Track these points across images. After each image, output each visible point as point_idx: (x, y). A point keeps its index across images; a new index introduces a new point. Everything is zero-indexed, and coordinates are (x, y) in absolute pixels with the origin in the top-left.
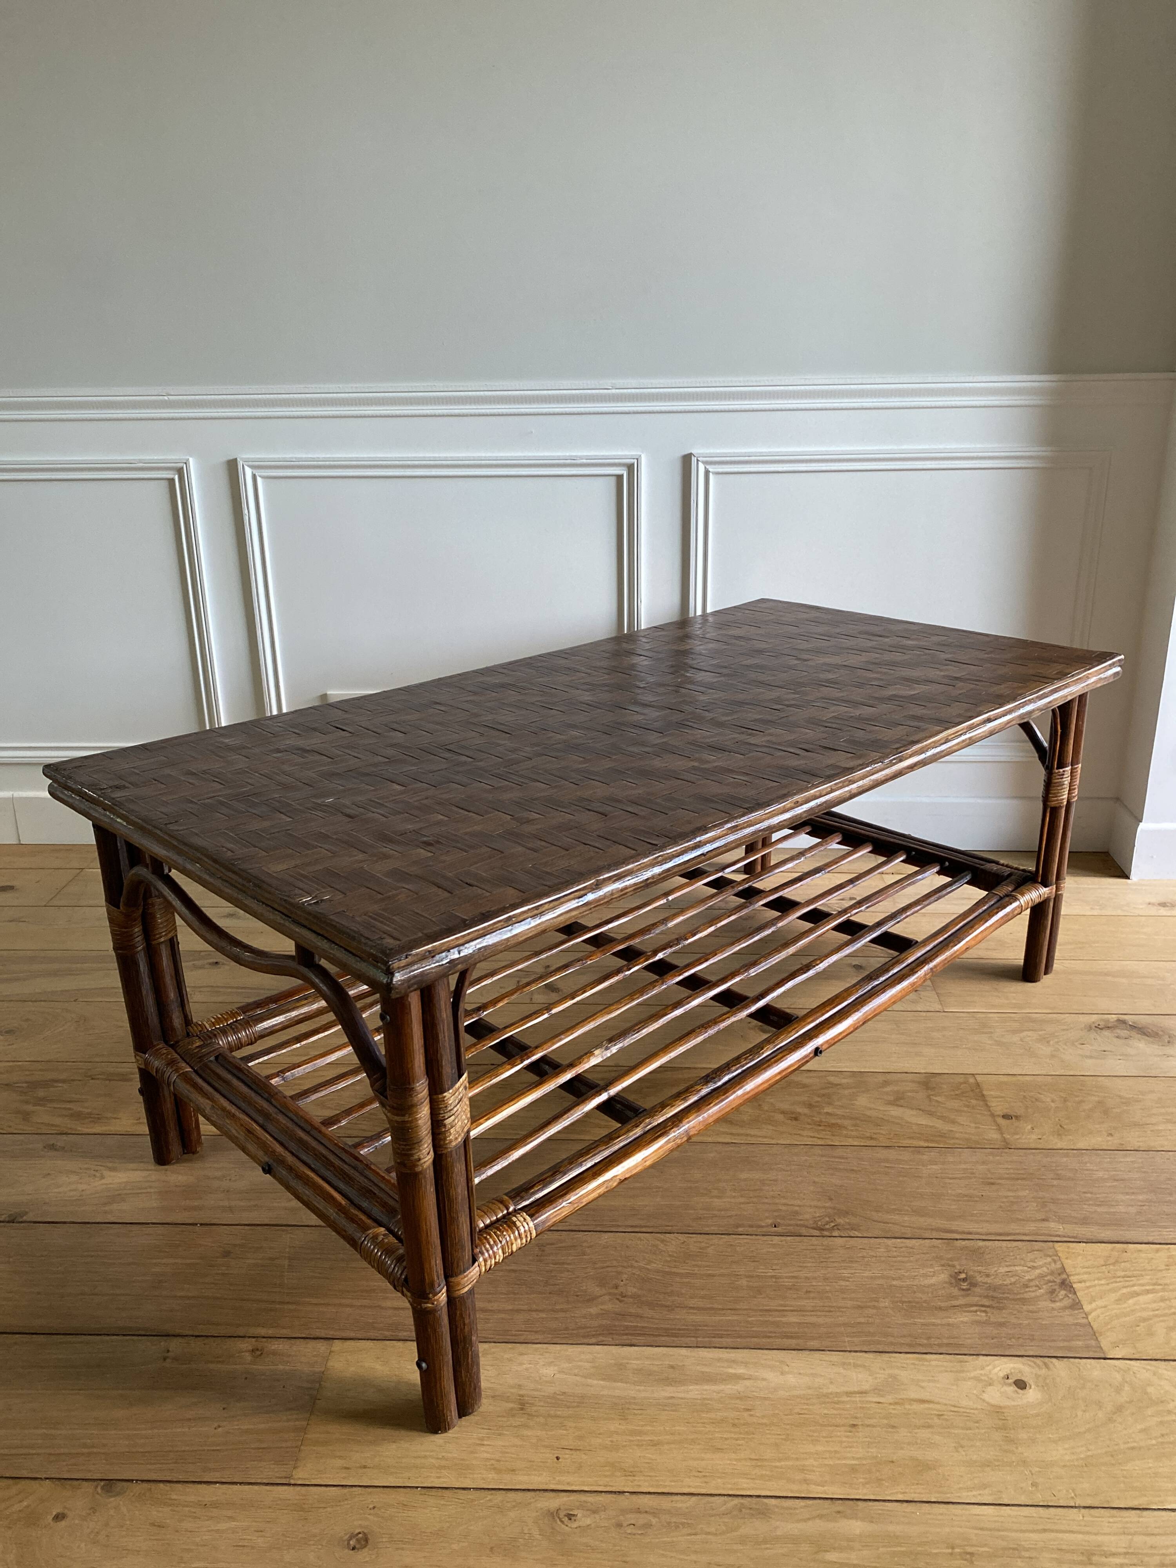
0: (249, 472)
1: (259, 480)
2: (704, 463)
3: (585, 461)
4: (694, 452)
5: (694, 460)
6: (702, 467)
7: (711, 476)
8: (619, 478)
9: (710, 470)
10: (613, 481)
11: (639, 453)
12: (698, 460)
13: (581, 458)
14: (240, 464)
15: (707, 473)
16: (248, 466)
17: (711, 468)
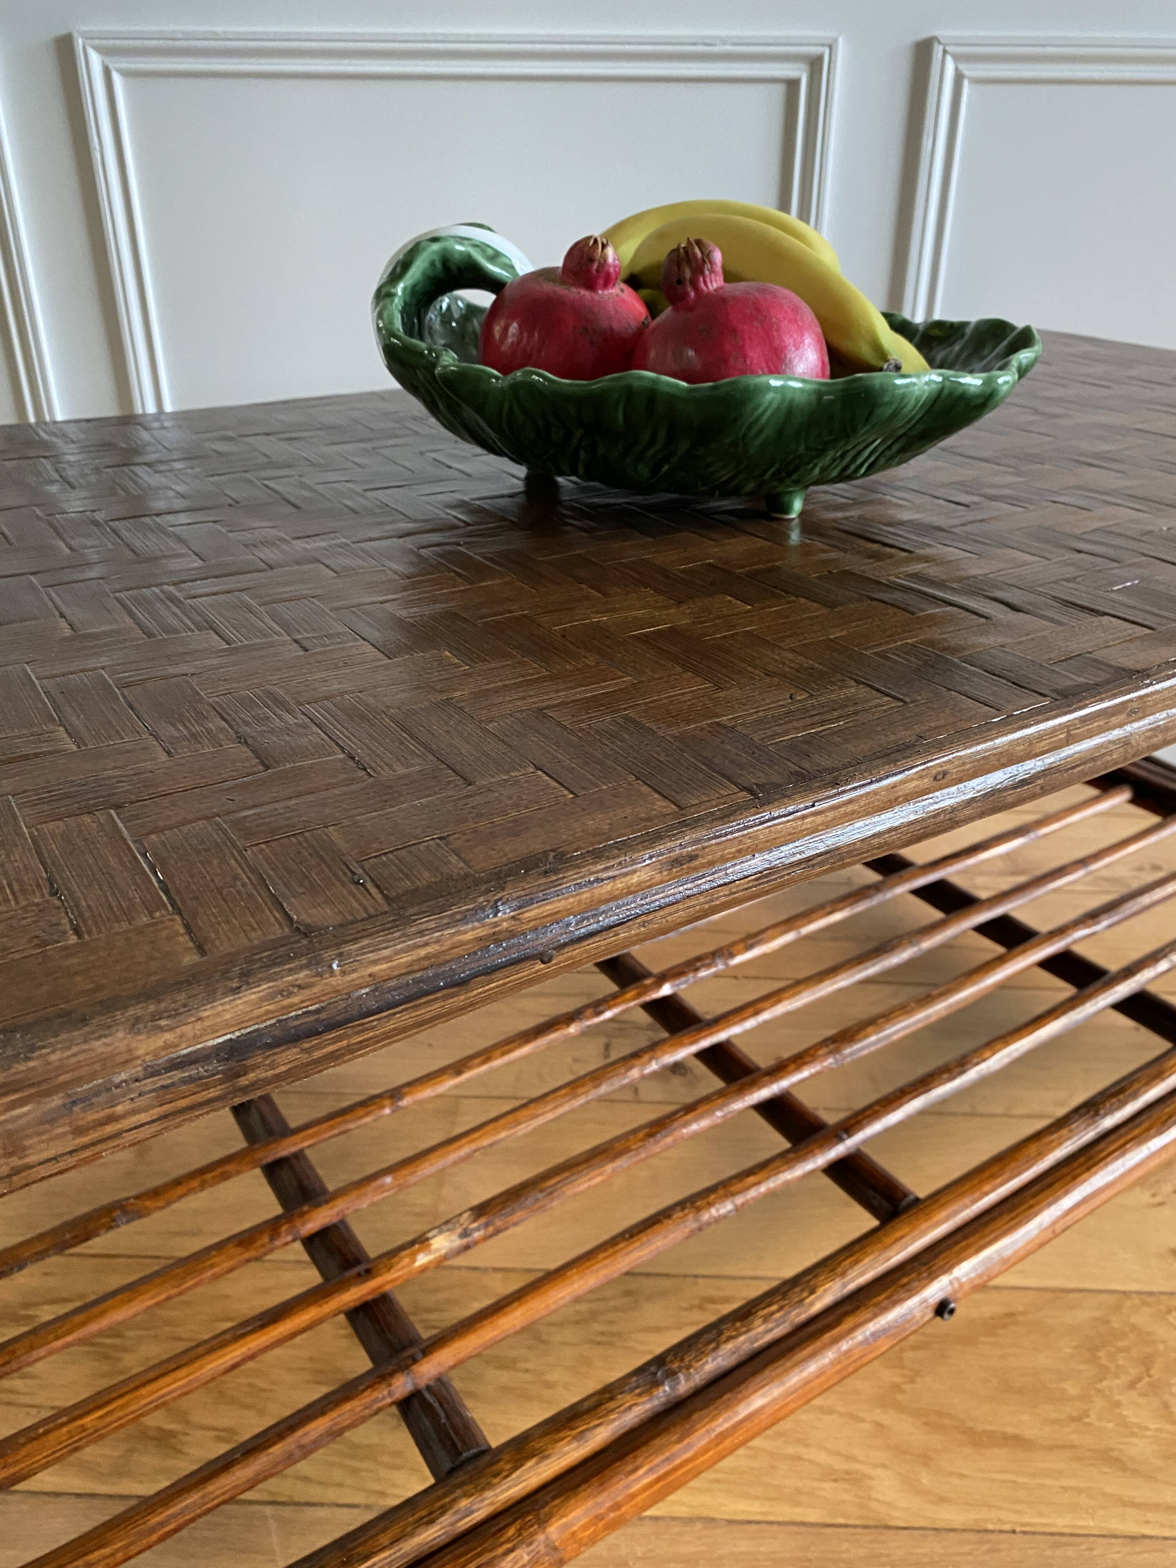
0: (96, 60)
1: (117, 78)
2: (957, 58)
3: (729, 48)
4: (939, 33)
5: (938, 51)
6: (950, 67)
7: (966, 83)
8: (792, 85)
9: (966, 73)
10: (778, 92)
11: (833, 34)
12: (945, 52)
13: (723, 41)
14: (79, 42)
15: (959, 79)
16: (98, 49)
17: (969, 70)
